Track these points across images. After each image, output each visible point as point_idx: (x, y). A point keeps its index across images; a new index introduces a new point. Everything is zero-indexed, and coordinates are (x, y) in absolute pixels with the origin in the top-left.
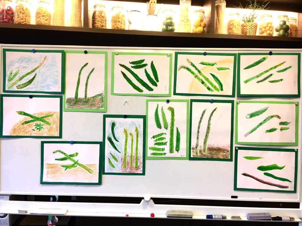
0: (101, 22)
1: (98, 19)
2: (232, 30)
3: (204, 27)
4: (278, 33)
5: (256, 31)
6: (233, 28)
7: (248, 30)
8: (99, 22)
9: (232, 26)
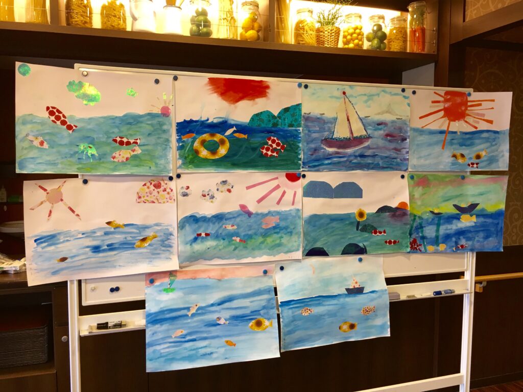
0: (82, 16)
1: (76, 10)
2: (302, 36)
3: (258, 31)
4: (370, 43)
5: (338, 39)
6: (303, 34)
7: (326, 38)
8: (79, 16)
9: (301, 32)
